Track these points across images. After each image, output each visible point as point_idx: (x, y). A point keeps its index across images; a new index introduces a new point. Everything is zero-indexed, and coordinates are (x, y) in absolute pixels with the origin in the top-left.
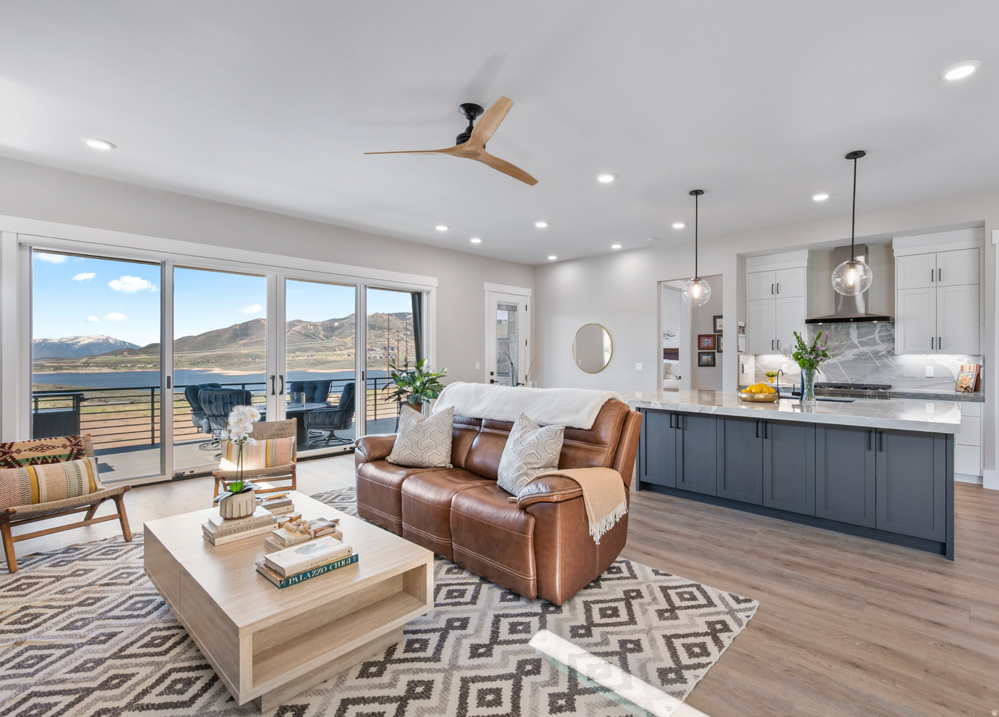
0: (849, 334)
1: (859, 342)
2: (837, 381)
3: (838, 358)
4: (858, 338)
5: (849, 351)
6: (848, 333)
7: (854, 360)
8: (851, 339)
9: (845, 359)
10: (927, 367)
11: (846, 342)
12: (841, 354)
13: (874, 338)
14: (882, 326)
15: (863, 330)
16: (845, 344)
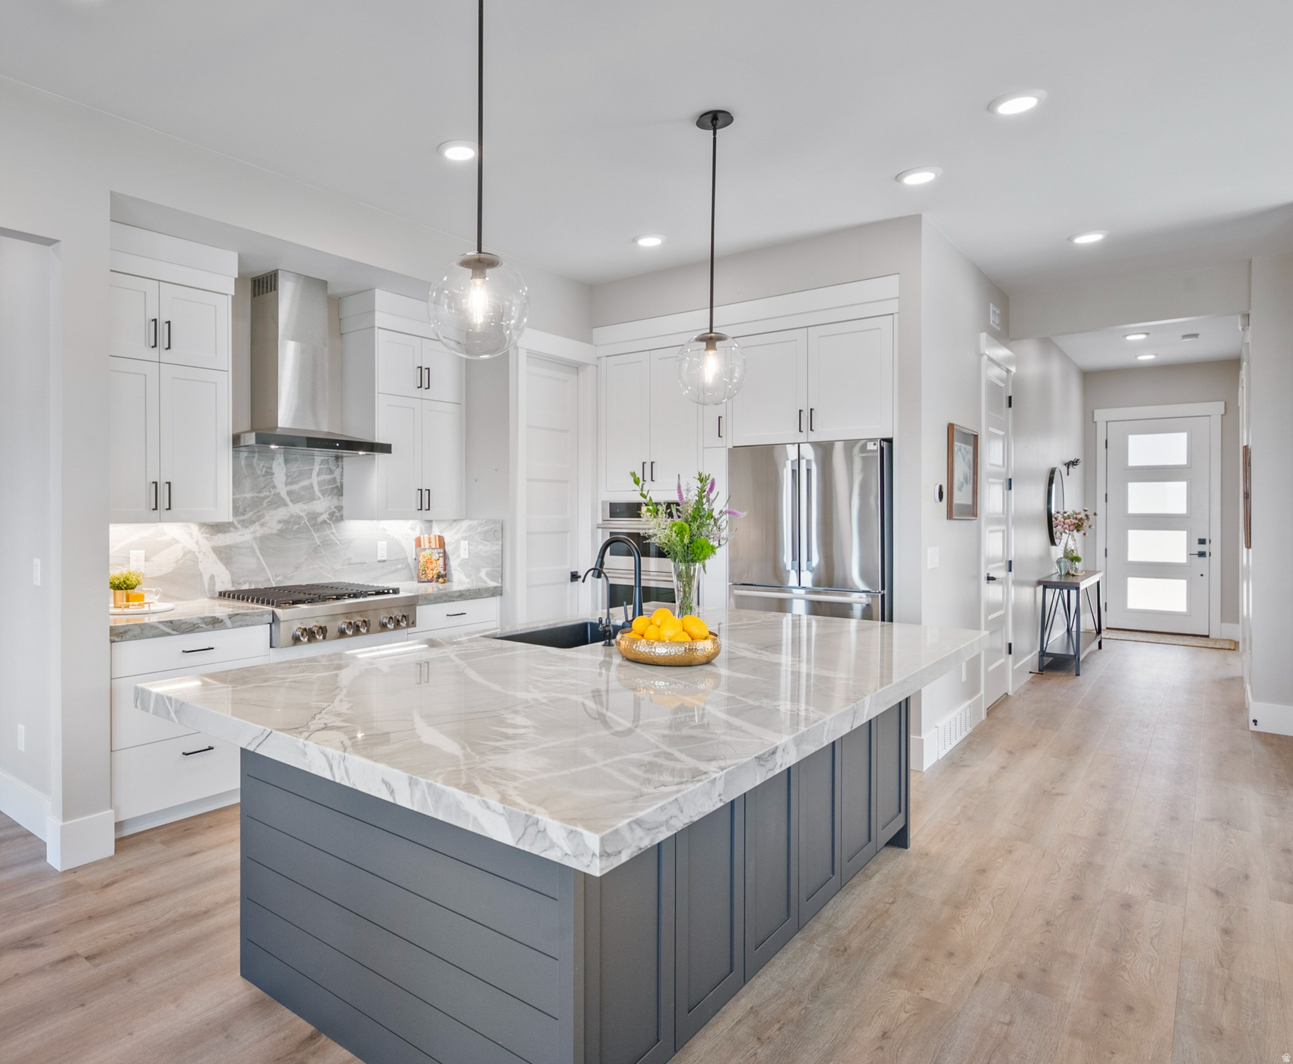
0: (272, 474)
1: (289, 493)
2: (250, 583)
3: (252, 528)
4: (286, 484)
5: (272, 512)
6: (269, 473)
7: (281, 533)
8: (274, 487)
9: (266, 531)
10: (379, 543)
11: (267, 493)
12: (259, 518)
13: (311, 485)
14: (322, 461)
15: (295, 467)
16: (268, 497)
